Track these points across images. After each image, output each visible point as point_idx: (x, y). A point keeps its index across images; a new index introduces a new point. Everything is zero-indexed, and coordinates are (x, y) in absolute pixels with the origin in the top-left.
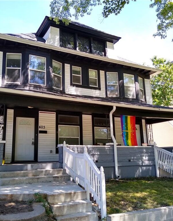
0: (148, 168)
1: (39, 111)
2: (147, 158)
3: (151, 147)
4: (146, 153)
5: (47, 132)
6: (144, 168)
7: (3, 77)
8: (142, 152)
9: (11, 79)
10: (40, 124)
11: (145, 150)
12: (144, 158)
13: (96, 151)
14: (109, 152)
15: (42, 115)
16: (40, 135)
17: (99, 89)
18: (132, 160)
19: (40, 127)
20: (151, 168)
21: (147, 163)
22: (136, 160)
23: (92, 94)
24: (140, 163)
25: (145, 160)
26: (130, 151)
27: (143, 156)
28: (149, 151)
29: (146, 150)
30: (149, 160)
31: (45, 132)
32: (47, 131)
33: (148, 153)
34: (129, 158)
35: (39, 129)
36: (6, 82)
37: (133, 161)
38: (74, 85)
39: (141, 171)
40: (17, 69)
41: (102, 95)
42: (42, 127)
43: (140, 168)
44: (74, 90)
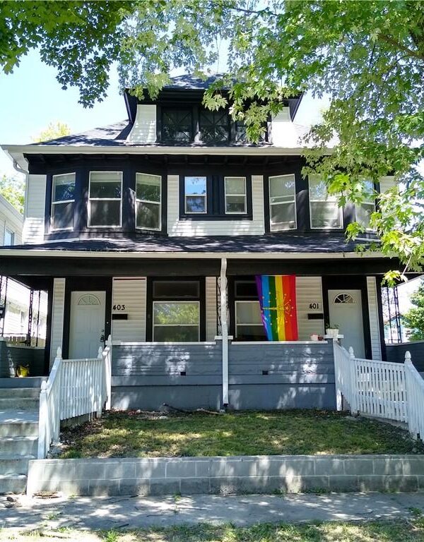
0: (314, 389)
1: (114, 278)
2: (314, 367)
3: (326, 342)
4: (312, 355)
5: (128, 317)
6: (305, 389)
7: (47, 220)
8: (302, 355)
9: (60, 223)
10: (115, 302)
11: (308, 350)
12: (306, 367)
13: (182, 353)
14: (214, 355)
15: (118, 285)
16: (114, 322)
17: (249, 217)
18: (272, 372)
19: (115, 308)
20: (323, 389)
21: (310, 378)
22: (283, 372)
23: (230, 230)
24: (293, 378)
25: (307, 372)
26: (269, 353)
27: (304, 363)
28: (321, 352)
29: (312, 351)
30: (319, 372)
31: (124, 317)
32: (126, 315)
33: (316, 357)
34: (264, 367)
35: (114, 312)
36: (51, 230)
37: (273, 374)
38: (187, 217)
39: (294, 395)
40: (69, 203)
41: (255, 230)
42: (119, 307)
43: (292, 389)
44: (190, 227)
